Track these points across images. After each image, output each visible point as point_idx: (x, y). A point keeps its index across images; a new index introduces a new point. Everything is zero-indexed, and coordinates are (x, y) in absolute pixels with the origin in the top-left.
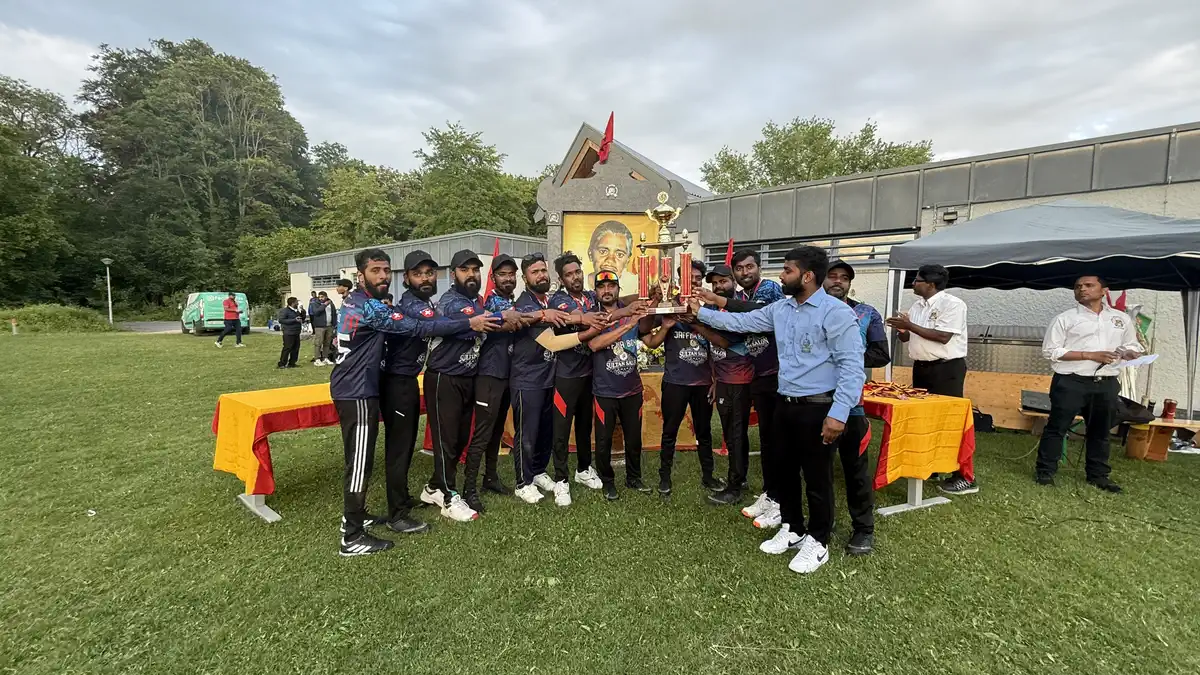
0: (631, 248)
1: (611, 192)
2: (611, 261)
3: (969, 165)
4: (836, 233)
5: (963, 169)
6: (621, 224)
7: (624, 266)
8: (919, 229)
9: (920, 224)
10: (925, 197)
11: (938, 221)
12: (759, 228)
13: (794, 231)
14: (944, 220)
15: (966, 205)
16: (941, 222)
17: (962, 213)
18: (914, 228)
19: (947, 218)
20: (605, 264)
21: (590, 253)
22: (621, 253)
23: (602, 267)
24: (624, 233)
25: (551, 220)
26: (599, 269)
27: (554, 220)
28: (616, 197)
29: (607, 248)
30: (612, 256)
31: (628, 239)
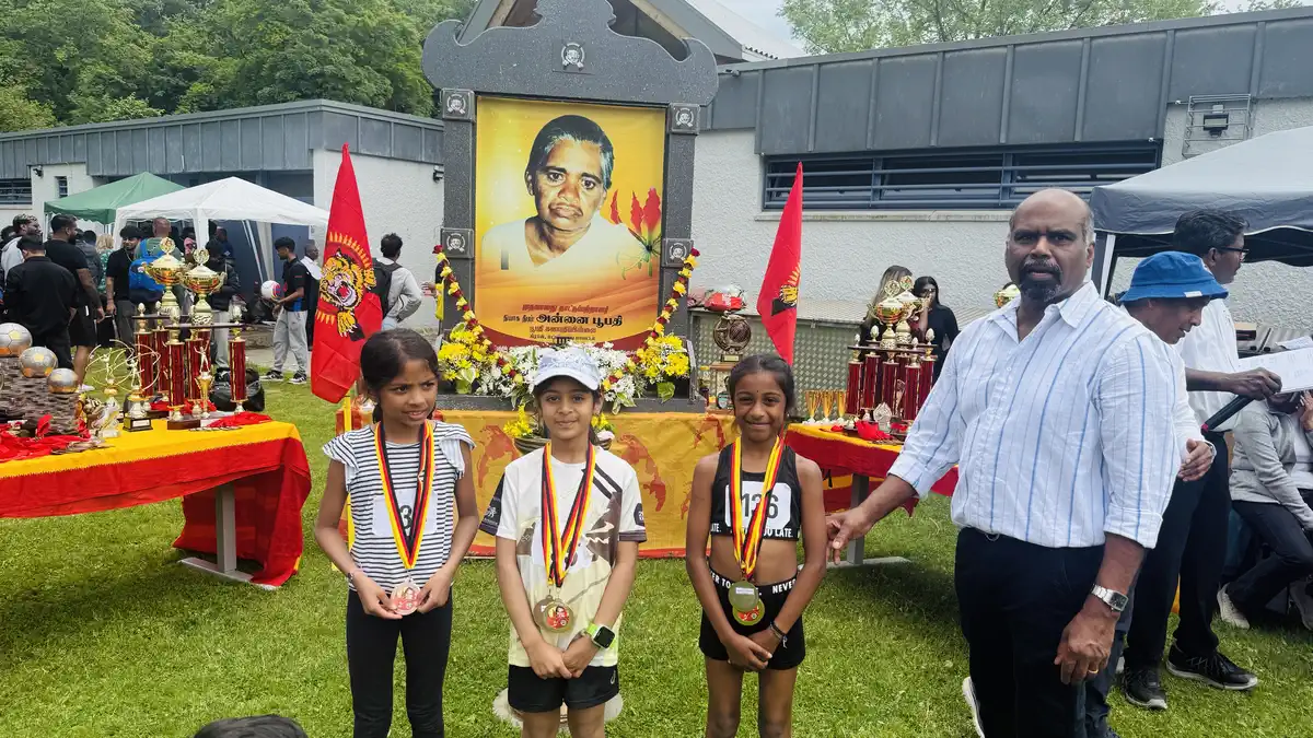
0: (609, 172)
1: (572, 57)
2: (570, 196)
6: (594, 125)
7: (595, 205)
8: (1160, 143)
9: (1163, 134)
10: (1173, 83)
11: (1194, 129)
12: (870, 127)
13: (934, 136)
14: (1205, 129)
15: (1243, 102)
16: (1198, 131)
17: (1237, 117)
18: (1151, 140)
19: (1210, 124)
20: (559, 200)
21: (530, 178)
22: (589, 181)
23: (554, 207)
24: (596, 141)
25: (450, 110)
26: (547, 211)
27: (457, 109)
28: (580, 69)
29: (563, 170)
30: (572, 187)
31: (605, 153)
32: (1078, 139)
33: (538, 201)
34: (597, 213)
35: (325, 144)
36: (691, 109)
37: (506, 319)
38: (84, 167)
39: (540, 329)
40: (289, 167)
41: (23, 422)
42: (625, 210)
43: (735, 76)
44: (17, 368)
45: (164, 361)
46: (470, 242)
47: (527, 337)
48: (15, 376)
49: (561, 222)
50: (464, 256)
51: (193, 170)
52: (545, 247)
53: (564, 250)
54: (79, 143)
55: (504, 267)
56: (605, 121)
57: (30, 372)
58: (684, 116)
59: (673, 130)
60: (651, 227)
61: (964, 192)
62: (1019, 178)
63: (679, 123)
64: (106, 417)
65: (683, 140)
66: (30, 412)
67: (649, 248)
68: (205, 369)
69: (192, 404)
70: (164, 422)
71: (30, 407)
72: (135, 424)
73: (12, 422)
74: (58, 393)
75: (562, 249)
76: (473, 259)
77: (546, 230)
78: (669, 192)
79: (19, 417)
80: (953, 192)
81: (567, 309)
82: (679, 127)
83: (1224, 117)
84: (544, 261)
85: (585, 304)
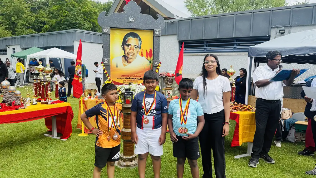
0: (141, 45)
1: (132, 19)
2: (132, 50)
3: (290, 9)
4: (236, 37)
5: (288, 11)
6: (137, 34)
7: (138, 52)
8: (270, 36)
9: (270, 34)
10: (272, 23)
11: (277, 33)
12: (203, 34)
13: (218, 35)
14: (280, 33)
15: (288, 27)
16: (278, 34)
17: (287, 30)
18: (268, 35)
19: (281, 32)
20: (129, 52)
21: (123, 46)
22: (136, 47)
23: (128, 53)
24: (138, 38)
25: (104, 31)
26: (127, 54)
27: (106, 31)
28: (134, 22)
29: (130, 45)
30: (132, 48)
31: (140, 41)
32: (251, 36)
33: (125, 52)
34: (138, 54)
35: (76, 39)
36: (159, 31)
37: (118, 79)
38: (19, 46)
39: (126, 81)
40: (68, 45)
41: (9, 103)
42: (144, 54)
43: (172, 22)
44: (7, 91)
45: (40, 89)
46: (109, 61)
47: (122, 83)
48: (7, 93)
49: (129, 56)
50: (108, 65)
51: (45, 46)
52: (126, 62)
53: (131, 63)
54: (18, 40)
55: (117, 67)
56: (139, 33)
57: (10, 91)
58: (157, 32)
59: (155, 35)
60: (150, 57)
61: (225, 48)
62: (238, 45)
63: (156, 34)
64: (27, 101)
65: (158, 37)
66: (10, 100)
67: (150, 62)
68: (49, 91)
69: (46, 99)
70: (40, 103)
71: (10, 99)
72: (34, 103)
73: (6, 103)
74: (17, 96)
75: (130, 63)
76: (110, 65)
77: (127, 59)
78: (154, 50)
79: (8, 102)
80: (223, 49)
81: (131, 76)
82: (156, 35)
83: (284, 30)
84: (126, 65)
85: (135, 75)
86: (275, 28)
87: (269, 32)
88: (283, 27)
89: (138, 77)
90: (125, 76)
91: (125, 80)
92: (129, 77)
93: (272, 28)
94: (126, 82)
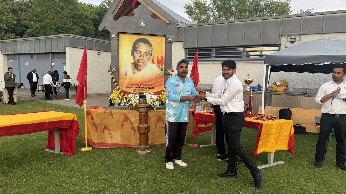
0: (152, 52)
1: (142, 24)
2: (142, 57)
4: (245, 45)
5: (298, 19)
6: (147, 40)
7: (148, 60)
8: (280, 45)
9: (281, 42)
10: (283, 31)
12: (211, 41)
15: (299, 35)
16: (289, 42)
18: (278, 44)
19: (291, 40)
20: (139, 59)
21: (132, 53)
22: (147, 54)
24: (148, 44)
25: (112, 36)
26: (136, 61)
27: (114, 36)
28: (144, 27)
29: (140, 51)
30: (142, 55)
31: (150, 47)
32: (261, 44)
33: (134, 59)
34: (149, 61)
35: (69, 45)
36: (172, 37)
37: (126, 88)
40: (59, 51)
42: (155, 61)
46: (118, 69)
47: (132, 92)
49: (140, 64)
51: (32, 52)
52: (136, 70)
55: (126, 75)
58: (170, 38)
59: (167, 42)
63: (168, 40)
65: (170, 44)
67: (162, 70)
75: (140, 70)
77: (136, 66)
78: (166, 57)
81: (142, 85)
83: (295, 38)
84: (136, 73)
85: (146, 84)
86: (285, 35)
87: (280, 40)
88: (293, 35)
89: (149, 86)
90: (135, 85)
91: (134, 89)
92: (138, 86)
93: (282, 36)
94: (137, 91)
